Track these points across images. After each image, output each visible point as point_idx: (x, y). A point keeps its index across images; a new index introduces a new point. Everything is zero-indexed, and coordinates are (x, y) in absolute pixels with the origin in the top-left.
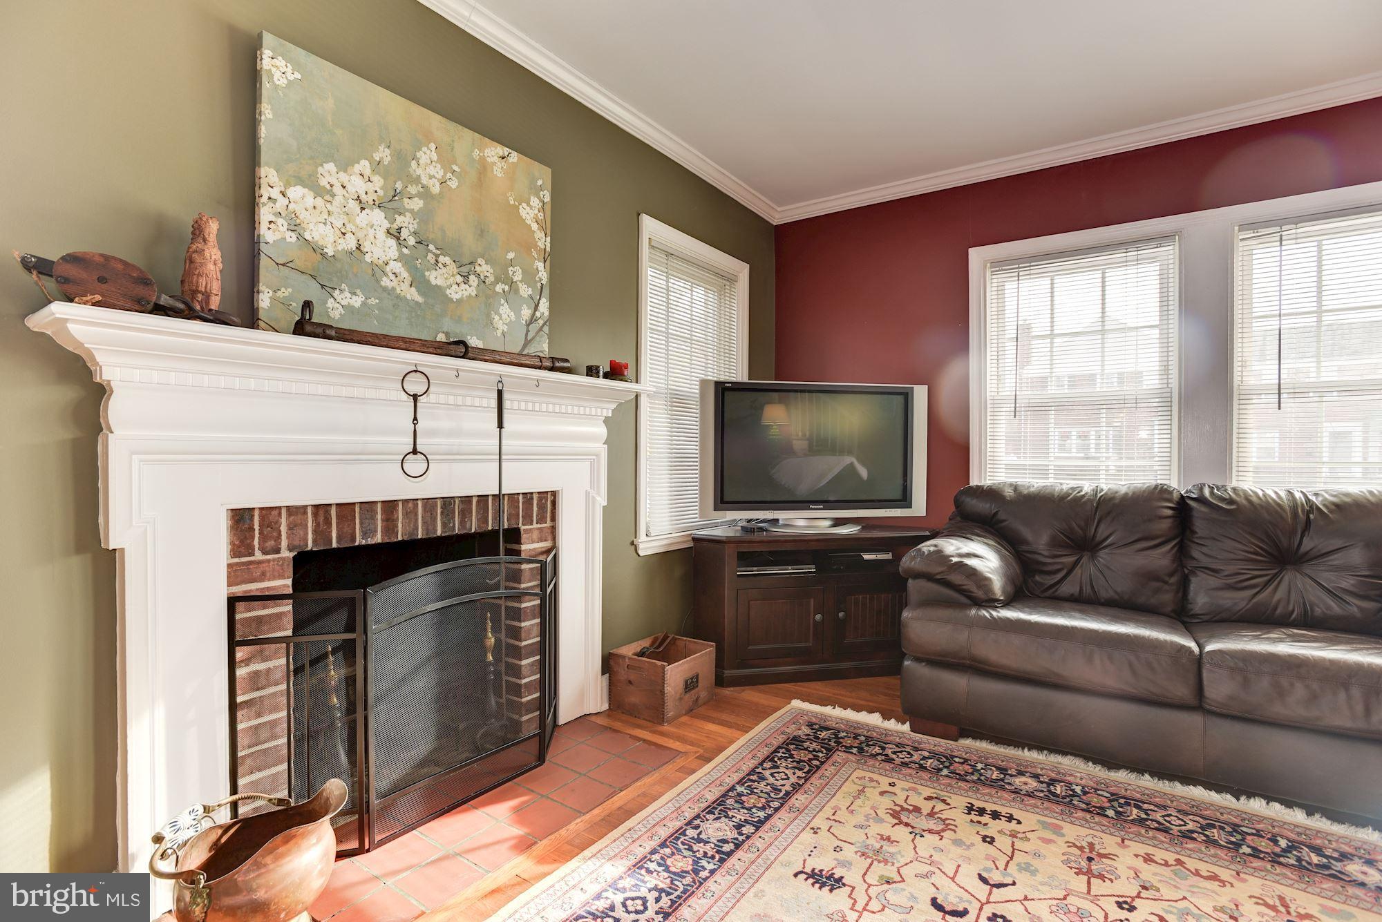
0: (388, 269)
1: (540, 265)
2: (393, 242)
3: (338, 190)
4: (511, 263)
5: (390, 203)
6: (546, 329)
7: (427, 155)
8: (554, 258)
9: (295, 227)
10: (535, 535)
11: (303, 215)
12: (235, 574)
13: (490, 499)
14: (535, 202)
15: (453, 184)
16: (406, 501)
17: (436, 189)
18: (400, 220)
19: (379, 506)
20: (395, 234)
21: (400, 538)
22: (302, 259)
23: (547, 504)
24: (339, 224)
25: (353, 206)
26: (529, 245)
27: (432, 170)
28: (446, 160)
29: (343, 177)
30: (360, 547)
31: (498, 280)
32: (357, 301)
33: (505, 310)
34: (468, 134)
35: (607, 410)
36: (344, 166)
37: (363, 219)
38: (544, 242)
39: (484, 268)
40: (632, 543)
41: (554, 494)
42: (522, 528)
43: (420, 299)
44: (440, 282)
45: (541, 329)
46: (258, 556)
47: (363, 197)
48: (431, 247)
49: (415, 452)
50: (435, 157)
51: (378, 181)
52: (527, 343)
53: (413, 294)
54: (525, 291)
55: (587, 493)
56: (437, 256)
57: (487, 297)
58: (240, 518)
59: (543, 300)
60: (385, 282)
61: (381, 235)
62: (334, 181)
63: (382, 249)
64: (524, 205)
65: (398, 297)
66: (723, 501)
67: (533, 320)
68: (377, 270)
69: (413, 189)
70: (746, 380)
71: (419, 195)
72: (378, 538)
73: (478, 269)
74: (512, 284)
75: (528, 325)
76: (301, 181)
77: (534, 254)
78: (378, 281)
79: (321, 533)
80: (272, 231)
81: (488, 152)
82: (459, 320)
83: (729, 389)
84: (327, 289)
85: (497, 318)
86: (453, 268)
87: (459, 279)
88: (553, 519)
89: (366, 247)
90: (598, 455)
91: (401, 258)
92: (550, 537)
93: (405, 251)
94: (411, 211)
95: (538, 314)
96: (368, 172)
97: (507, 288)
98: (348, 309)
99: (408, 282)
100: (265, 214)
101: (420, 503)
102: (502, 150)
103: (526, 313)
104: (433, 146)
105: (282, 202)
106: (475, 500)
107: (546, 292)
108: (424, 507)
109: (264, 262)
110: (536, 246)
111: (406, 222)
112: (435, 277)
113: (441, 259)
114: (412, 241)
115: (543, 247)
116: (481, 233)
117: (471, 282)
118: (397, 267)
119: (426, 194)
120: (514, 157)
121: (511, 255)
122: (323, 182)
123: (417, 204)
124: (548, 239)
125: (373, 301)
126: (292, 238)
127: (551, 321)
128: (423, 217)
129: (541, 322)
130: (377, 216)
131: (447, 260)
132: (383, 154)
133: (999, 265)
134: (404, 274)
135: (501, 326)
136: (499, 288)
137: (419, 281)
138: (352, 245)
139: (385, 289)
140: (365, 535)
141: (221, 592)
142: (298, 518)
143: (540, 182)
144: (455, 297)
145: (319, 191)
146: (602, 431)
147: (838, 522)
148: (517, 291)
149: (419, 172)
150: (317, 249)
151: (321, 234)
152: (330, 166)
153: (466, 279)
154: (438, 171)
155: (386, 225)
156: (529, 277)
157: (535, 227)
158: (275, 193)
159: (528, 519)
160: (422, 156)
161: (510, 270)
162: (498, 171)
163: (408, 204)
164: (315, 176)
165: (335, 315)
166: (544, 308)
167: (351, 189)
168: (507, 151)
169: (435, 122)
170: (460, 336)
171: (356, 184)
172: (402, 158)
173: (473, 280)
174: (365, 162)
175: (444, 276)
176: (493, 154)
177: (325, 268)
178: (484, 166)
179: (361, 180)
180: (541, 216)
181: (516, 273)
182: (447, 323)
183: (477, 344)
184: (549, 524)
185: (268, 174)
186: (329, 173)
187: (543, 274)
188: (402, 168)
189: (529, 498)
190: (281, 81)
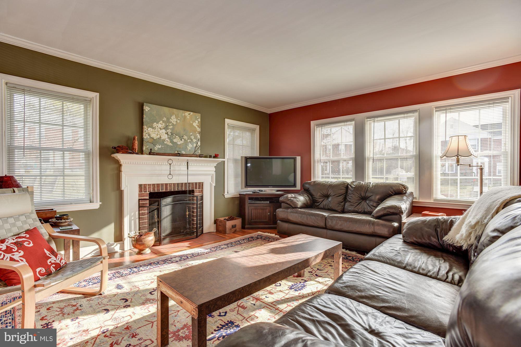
0: (166, 140)
1: (198, 135)
2: (166, 135)
3: (156, 127)
4: (191, 135)
5: (166, 128)
6: (200, 148)
7: (173, 117)
8: (201, 133)
9: (149, 135)
10: (198, 191)
11: (151, 133)
12: (140, 195)
13: (187, 184)
14: (197, 122)
15: (179, 122)
16: (169, 184)
17: (175, 123)
18: (168, 130)
19: (164, 184)
20: (167, 133)
21: (168, 191)
22: (151, 141)
23: (200, 185)
24: (157, 133)
25: (159, 129)
26: (195, 131)
27: (174, 120)
28: (177, 117)
29: (157, 125)
30: (161, 192)
31: (188, 139)
32: (160, 147)
33: (190, 145)
34: (181, 111)
35: (215, 164)
36: (157, 123)
37: (161, 132)
38: (199, 130)
39: (185, 137)
40: (223, 195)
41: (202, 183)
42: (195, 190)
44: (176, 141)
45: (198, 148)
46: (143, 192)
47: (161, 128)
48: (174, 135)
49: (170, 174)
50: (175, 117)
51: (164, 124)
52: (195, 151)
53: (171, 144)
54: (194, 141)
55: (210, 183)
56: (175, 136)
57: (186, 143)
58: (140, 186)
59: (199, 142)
60: (165, 143)
61: (164, 134)
62: (156, 126)
63: (165, 137)
64: (194, 123)
65: (168, 145)
66: (247, 185)
67: (196, 146)
68: (164, 140)
69: (170, 124)
70: (258, 156)
71: (172, 125)
72: (164, 191)
73: (184, 137)
74: (191, 139)
75: (195, 148)
76: (150, 127)
77: (197, 133)
79: (154, 189)
80: (146, 136)
81: (186, 114)
82: (180, 148)
83: (248, 158)
84: (155, 145)
85: (188, 147)
86: (179, 138)
87: (180, 140)
88: (202, 188)
89: (162, 137)
90: (213, 175)
91: (168, 138)
92: (201, 192)
93: (169, 136)
94: (170, 129)
95: (198, 145)
96: (162, 123)
97: (190, 140)
98: (158, 148)
99: (169, 142)
100: (144, 134)
101: (172, 184)
102: (189, 113)
103: (195, 145)
104: (174, 115)
105: (147, 131)
106: (184, 184)
107: (200, 140)
109: (144, 142)
110: (197, 131)
111: (169, 131)
113: (176, 137)
114: (170, 134)
116: (185, 130)
118: (167, 139)
119: (173, 125)
120: (192, 113)
121: (191, 134)
122: (154, 126)
123: (171, 127)
124: (200, 129)
125: (163, 146)
126: (149, 137)
127: (201, 146)
128: (172, 129)
129: (198, 147)
131: (177, 137)
132: (165, 119)
133: (318, 125)
134: (169, 141)
135: (189, 148)
136: (188, 141)
137: (172, 142)
138: (159, 137)
139: (165, 144)
140: (162, 190)
141: (137, 198)
142: (150, 186)
143: (198, 117)
144: (179, 144)
145: (153, 128)
146: (214, 169)
147: (278, 191)
148: (193, 141)
149: (172, 121)
150: (153, 138)
151: (154, 136)
152: (155, 123)
153: (181, 140)
154: (175, 120)
155: (165, 132)
156: (195, 138)
157: (197, 127)
158: (146, 130)
159: (196, 188)
160: (172, 118)
161: (191, 137)
162: (188, 117)
163: (169, 127)
164: (152, 126)
165: (156, 150)
166: (199, 144)
167: (159, 127)
168: (190, 112)
169: (175, 110)
170: (180, 151)
171: (160, 125)
172: (168, 119)
173: (183, 140)
174: (161, 121)
175: (177, 140)
176: (187, 113)
177: (154, 142)
178: (185, 117)
179: (161, 125)
180: (198, 124)
181: (192, 137)
182: (177, 149)
183: (183, 152)
184: (201, 189)
185: (145, 127)
186: (155, 125)
187: (199, 137)
188: (168, 121)
189: (196, 183)
190: (147, 110)
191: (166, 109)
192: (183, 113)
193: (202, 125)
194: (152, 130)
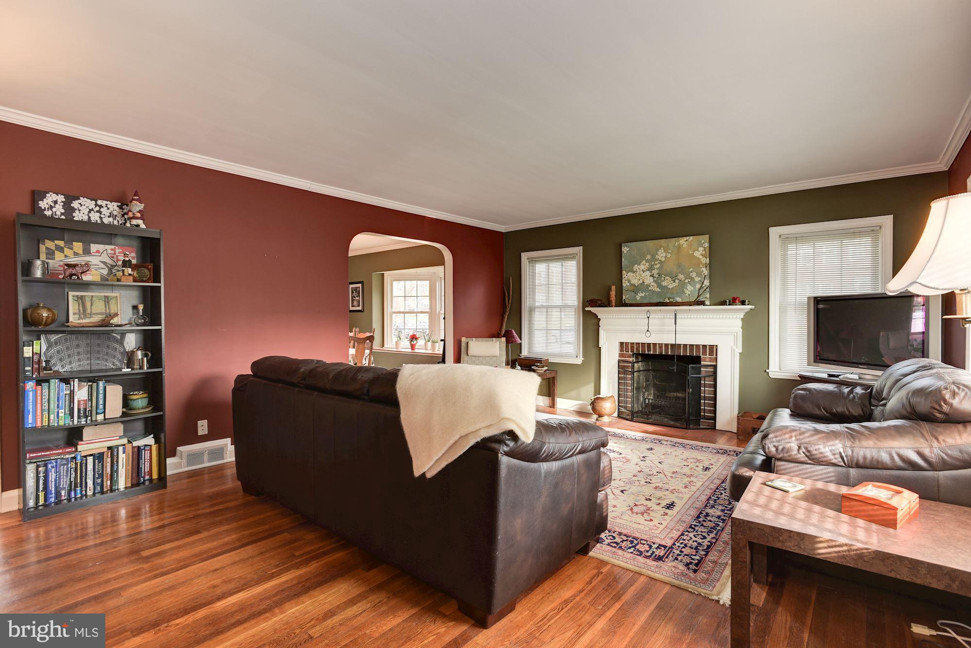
0: (651, 285)
1: (704, 269)
2: (652, 278)
3: (638, 270)
4: (692, 272)
5: (650, 269)
6: (708, 290)
7: (661, 251)
8: (711, 266)
9: (629, 281)
10: (707, 359)
11: (631, 278)
12: (621, 355)
13: (688, 346)
14: (701, 249)
15: (669, 256)
17: (663, 259)
18: (653, 271)
19: (652, 344)
20: (652, 276)
21: (657, 353)
22: (631, 288)
23: (713, 350)
24: (638, 278)
25: (642, 272)
26: (698, 263)
27: (662, 255)
28: (666, 251)
29: (639, 267)
30: (647, 354)
31: (686, 279)
32: (643, 295)
33: (690, 287)
34: (674, 240)
35: (741, 315)
36: (639, 264)
37: (644, 275)
38: (705, 260)
39: (681, 277)
40: (766, 371)
41: (717, 346)
42: (702, 356)
43: (660, 290)
44: (665, 285)
45: (705, 290)
46: (625, 352)
47: (644, 270)
48: (663, 276)
49: (648, 331)
50: (663, 251)
51: (647, 264)
52: (698, 296)
53: (658, 290)
54: (697, 279)
55: (732, 347)
57: (682, 285)
58: (622, 344)
59: (706, 280)
60: (650, 288)
61: (648, 277)
63: (649, 280)
64: (696, 252)
65: (654, 291)
66: (819, 357)
67: (701, 288)
68: (649, 285)
69: (656, 263)
71: (659, 263)
72: (652, 353)
73: (678, 277)
74: (692, 279)
75: (699, 290)
76: (630, 271)
77: (701, 266)
78: (648, 289)
79: (638, 349)
80: (625, 284)
81: (681, 242)
82: (673, 294)
84: (636, 294)
85: (686, 290)
86: (670, 279)
87: (672, 282)
88: (717, 355)
89: (645, 281)
90: (737, 333)
91: (654, 281)
92: (715, 361)
93: (655, 279)
94: (656, 268)
95: (703, 285)
96: (645, 263)
97: (690, 280)
98: (641, 297)
99: (656, 287)
100: (624, 281)
102: (685, 239)
103: (698, 286)
104: (662, 248)
105: (627, 277)
106: (682, 346)
107: (708, 277)
108: (665, 346)
109: (624, 291)
110: (701, 263)
111: (655, 272)
112: (664, 284)
113: (666, 278)
114: (657, 276)
115: (705, 262)
116: (679, 266)
117: (676, 282)
118: (653, 284)
119: (661, 262)
120: (691, 238)
121: (691, 270)
122: (635, 270)
123: (658, 266)
124: (708, 259)
125: (647, 294)
126: (629, 284)
127: (710, 287)
128: (660, 269)
129: (705, 288)
130: (648, 273)
131: (668, 278)
132: (649, 257)
134: (655, 285)
135: (687, 292)
136: (686, 281)
137: (659, 286)
138: (641, 281)
139: (650, 290)
140: (648, 351)
141: (617, 358)
142: (632, 345)
143: (703, 242)
144: (671, 287)
145: (634, 272)
146: (740, 323)
148: (694, 280)
149: (659, 257)
150: (634, 285)
151: (635, 282)
152: (636, 265)
153: (674, 281)
154: (664, 254)
155: (650, 274)
156: (700, 274)
157: (701, 257)
158: (625, 276)
159: (705, 353)
160: (659, 253)
161: (691, 274)
162: (685, 246)
163: (655, 267)
164: (633, 269)
165: (638, 299)
166: (707, 283)
167: (641, 269)
168: (688, 238)
169: (663, 242)
170: (673, 298)
171: (642, 267)
172: (653, 256)
173: (677, 281)
174: (644, 261)
175: (668, 283)
176: (683, 241)
177: (636, 289)
178: (680, 246)
179: (644, 265)
180: (704, 252)
181: (694, 275)
182: (669, 295)
183: (679, 300)
184: (715, 356)
185: (624, 272)
186: (636, 267)
187: (706, 271)
188: (653, 258)
189: (705, 346)
190: (625, 252)
191: (650, 244)
192: (675, 242)
193: (712, 252)
194: (632, 275)
